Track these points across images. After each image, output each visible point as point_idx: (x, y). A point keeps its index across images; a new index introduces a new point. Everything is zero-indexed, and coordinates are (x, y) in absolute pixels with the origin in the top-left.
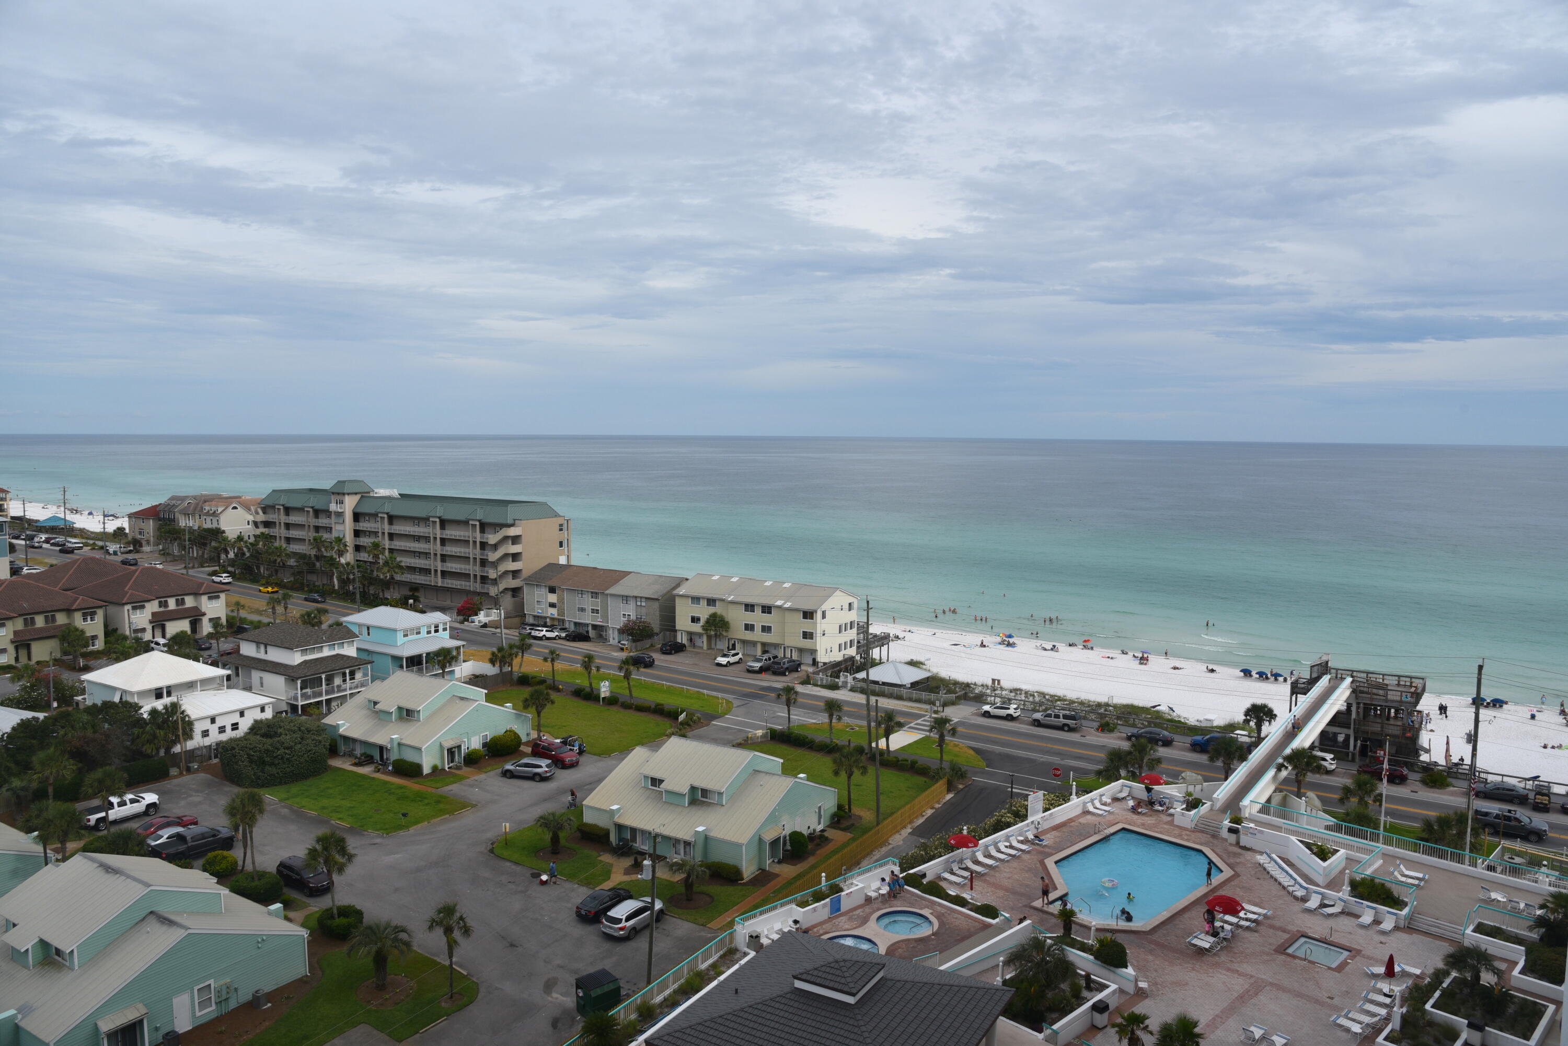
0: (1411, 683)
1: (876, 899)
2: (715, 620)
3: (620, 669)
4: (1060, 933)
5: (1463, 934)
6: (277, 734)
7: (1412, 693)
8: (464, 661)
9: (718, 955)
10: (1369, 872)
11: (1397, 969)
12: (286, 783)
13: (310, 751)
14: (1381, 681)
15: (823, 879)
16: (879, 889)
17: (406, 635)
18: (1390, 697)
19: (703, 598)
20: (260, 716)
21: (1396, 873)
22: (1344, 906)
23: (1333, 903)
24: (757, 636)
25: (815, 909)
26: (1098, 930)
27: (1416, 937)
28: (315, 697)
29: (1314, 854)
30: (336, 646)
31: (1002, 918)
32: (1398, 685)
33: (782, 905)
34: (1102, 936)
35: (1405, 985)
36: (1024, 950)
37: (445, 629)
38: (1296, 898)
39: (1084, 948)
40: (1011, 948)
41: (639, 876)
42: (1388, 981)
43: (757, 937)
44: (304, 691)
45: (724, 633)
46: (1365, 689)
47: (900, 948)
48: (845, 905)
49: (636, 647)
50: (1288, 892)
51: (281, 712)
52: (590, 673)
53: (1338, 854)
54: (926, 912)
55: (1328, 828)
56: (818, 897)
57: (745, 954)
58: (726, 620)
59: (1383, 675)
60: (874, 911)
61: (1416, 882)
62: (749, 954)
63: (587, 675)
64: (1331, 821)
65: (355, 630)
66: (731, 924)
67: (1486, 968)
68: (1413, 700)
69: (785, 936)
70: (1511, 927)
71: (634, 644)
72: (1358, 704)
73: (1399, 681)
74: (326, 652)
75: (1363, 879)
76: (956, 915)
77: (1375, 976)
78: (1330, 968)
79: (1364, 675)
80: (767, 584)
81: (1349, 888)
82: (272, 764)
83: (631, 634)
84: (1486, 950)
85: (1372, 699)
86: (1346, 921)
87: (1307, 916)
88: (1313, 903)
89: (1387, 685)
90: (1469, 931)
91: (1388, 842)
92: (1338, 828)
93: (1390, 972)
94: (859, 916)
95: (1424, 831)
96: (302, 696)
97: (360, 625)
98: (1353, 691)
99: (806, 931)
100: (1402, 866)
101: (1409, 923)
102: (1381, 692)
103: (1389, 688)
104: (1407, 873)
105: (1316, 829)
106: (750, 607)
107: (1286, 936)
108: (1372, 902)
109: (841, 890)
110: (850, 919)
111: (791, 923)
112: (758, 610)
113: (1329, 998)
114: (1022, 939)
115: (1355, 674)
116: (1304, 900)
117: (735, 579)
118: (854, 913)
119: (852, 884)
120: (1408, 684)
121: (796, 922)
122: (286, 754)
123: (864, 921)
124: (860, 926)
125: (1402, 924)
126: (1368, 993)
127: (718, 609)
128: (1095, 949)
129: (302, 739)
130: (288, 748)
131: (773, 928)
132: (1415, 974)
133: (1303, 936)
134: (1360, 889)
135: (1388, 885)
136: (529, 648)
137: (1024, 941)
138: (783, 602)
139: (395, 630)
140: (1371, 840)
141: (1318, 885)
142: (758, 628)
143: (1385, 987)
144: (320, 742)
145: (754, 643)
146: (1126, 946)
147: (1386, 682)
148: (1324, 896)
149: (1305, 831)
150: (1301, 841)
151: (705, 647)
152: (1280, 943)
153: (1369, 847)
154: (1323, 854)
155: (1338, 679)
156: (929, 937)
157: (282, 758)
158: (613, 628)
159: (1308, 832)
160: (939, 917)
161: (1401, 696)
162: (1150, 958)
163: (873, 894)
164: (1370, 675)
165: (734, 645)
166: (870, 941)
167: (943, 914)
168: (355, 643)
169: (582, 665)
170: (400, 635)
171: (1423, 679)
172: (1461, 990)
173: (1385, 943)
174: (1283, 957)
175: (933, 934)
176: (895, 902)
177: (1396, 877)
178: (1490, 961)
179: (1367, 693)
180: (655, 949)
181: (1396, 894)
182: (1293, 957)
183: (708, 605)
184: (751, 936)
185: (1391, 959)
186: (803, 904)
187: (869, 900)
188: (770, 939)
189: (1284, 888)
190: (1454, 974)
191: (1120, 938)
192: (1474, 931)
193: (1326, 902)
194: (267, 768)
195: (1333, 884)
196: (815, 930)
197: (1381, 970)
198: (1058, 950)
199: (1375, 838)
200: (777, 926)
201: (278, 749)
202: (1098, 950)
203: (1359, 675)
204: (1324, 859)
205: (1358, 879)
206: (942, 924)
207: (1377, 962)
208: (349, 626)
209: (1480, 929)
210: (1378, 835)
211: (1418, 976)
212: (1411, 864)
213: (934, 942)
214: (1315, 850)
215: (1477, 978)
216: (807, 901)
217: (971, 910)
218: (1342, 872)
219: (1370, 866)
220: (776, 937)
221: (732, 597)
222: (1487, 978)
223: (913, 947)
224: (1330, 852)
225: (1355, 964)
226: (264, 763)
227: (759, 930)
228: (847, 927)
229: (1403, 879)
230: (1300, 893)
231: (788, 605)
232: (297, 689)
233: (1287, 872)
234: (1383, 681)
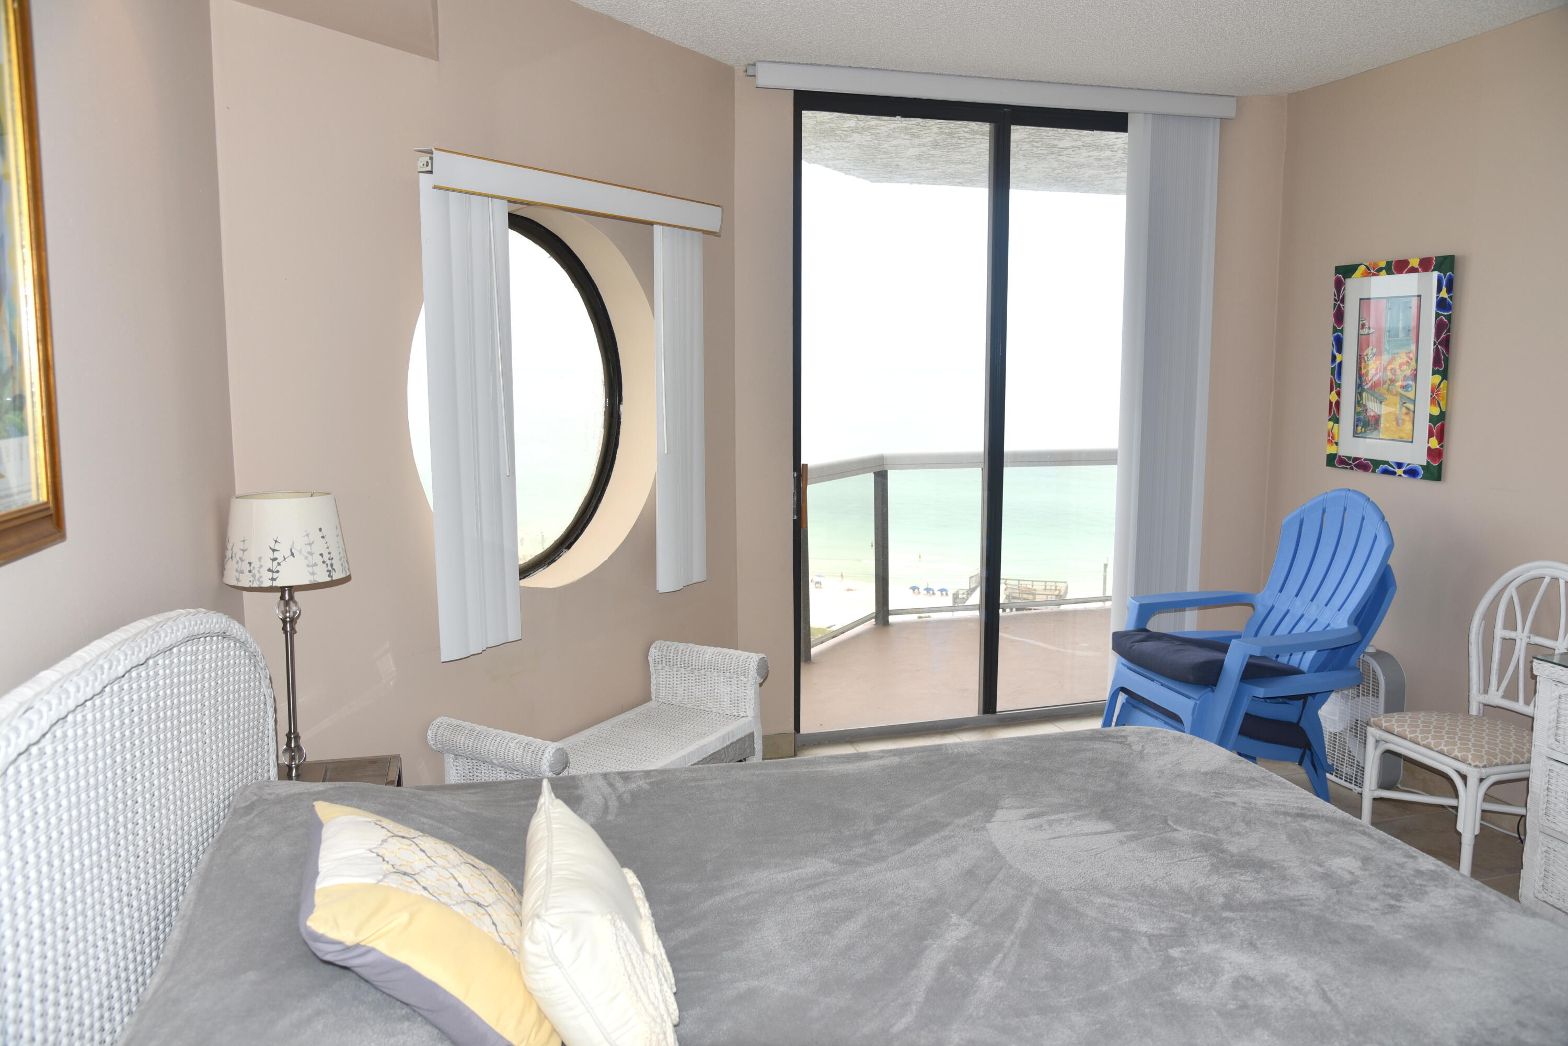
0: (1056, 587)
14: (1030, 587)
32: (1045, 589)
46: (1017, 595)
59: (1033, 581)
73: (1046, 586)
79: (1016, 582)
89: (1035, 590)
103: (1037, 592)
120: (1054, 588)
147: (1035, 587)
161: (1047, 599)
164: (1021, 582)
171: (1065, 582)
234: (1032, 586)
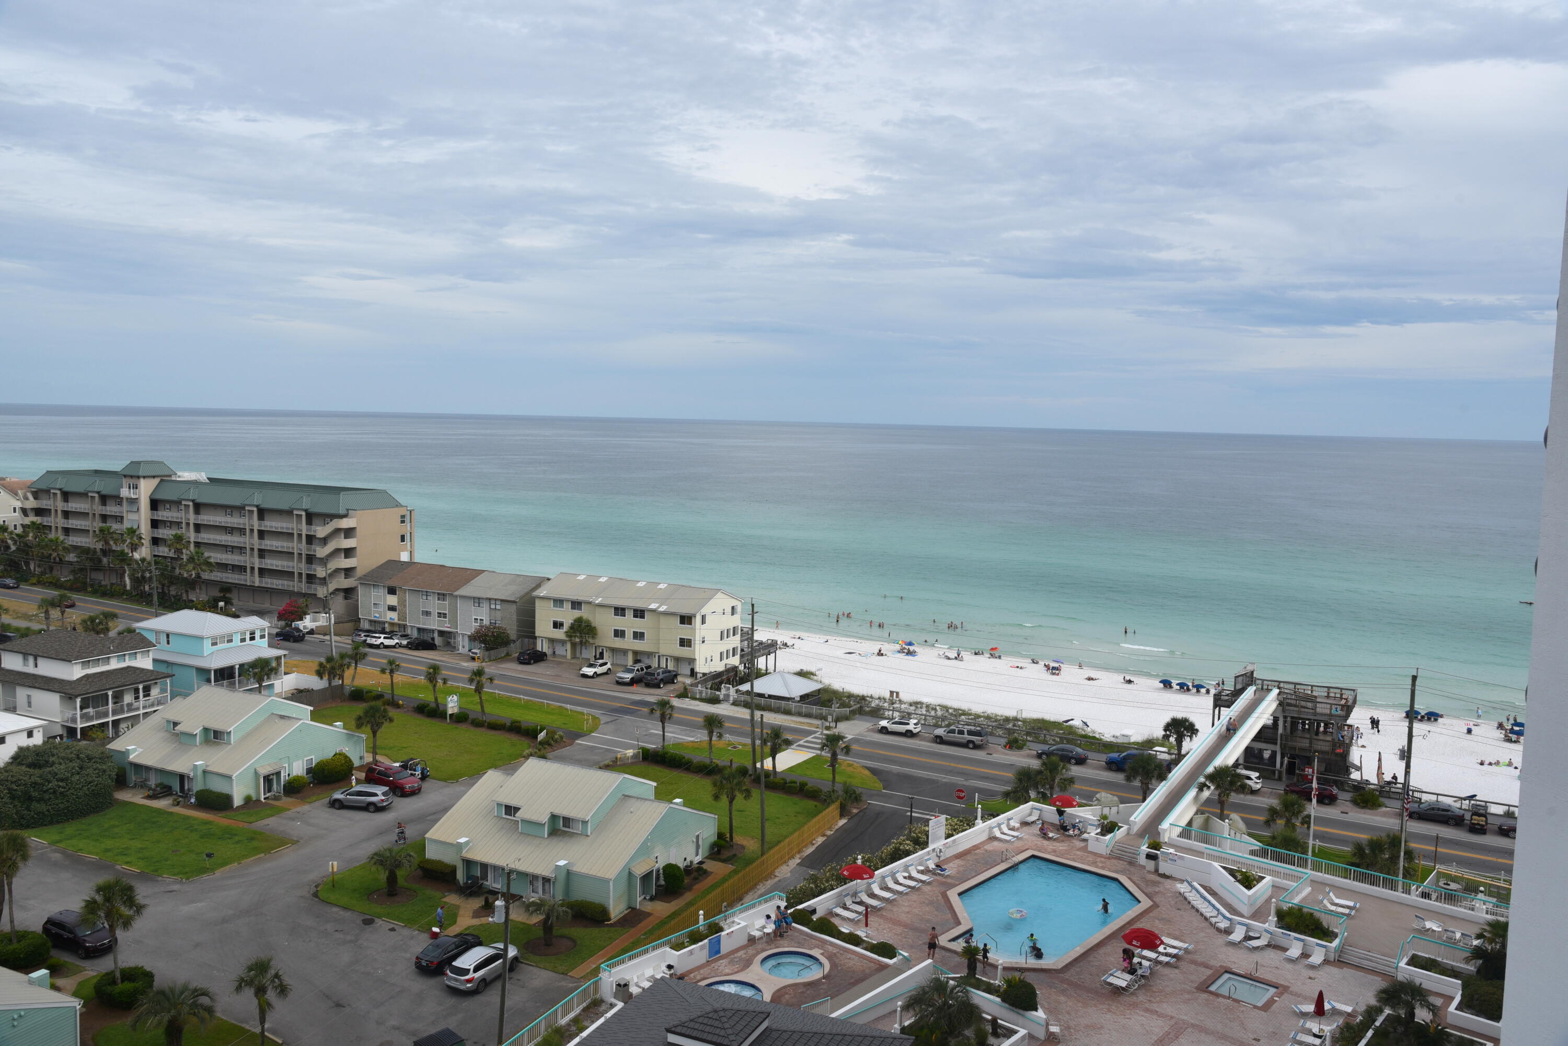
0: (1342, 695)
1: (761, 938)
2: (580, 626)
3: (471, 681)
4: (964, 973)
5: (1397, 968)
6: (47, 764)
7: (1343, 706)
8: (286, 674)
9: (581, 1007)
10: (1296, 900)
11: (1327, 1006)
12: (58, 822)
13: (90, 782)
14: (1309, 693)
15: (701, 917)
16: (764, 927)
17: (214, 644)
18: (1318, 710)
19: (567, 600)
20: (25, 742)
21: (1325, 902)
22: (1270, 938)
23: (1258, 935)
24: (628, 643)
25: (691, 952)
26: (1005, 969)
27: (1347, 971)
28: (98, 717)
29: (1239, 881)
30: (127, 657)
31: (901, 957)
32: (1328, 697)
33: (654, 948)
34: (1010, 975)
35: (1335, 1025)
36: (925, 993)
37: (262, 637)
38: (1219, 930)
39: (990, 989)
40: (911, 991)
41: (490, 919)
42: (1317, 1019)
43: (626, 985)
44: (85, 711)
45: (591, 641)
46: (1293, 702)
47: (786, 993)
48: (725, 948)
49: (489, 657)
50: (1211, 924)
51: (55, 737)
52: (435, 686)
53: (1264, 881)
54: (816, 953)
55: (1253, 853)
56: (695, 938)
57: (612, 1006)
58: (593, 625)
59: (1312, 686)
60: (758, 953)
61: (1347, 911)
62: (616, 1005)
63: (431, 688)
64: (1256, 845)
65: (152, 638)
66: (596, 972)
67: (1421, 1004)
68: (1343, 713)
69: (657, 983)
70: (1447, 959)
71: (487, 653)
72: (1285, 717)
73: (1328, 693)
74: (114, 664)
75: (1290, 909)
76: (849, 956)
77: (1304, 1015)
78: (1255, 1007)
79: (1292, 686)
80: (639, 584)
81: (1276, 919)
82: (39, 801)
83: (484, 642)
84: (1421, 984)
85: (1300, 712)
86: (1272, 956)
87: (1231, 950)
88: (1238, 935)
89: (1316, 697)
90: (1402, 964)
91: (1317, 867)
92: (1263, 853)
93: (1320, 1011)
94: (741, 959)
95: (1354, 855)
96: (81, 717)
97: (157, 632)
98: (1279, 704)
99: (681, 978)
100: (1331, 894)
101: (1339, 956)
102: (1310, 705)
103: (1318, 700)
104: (1337, 901)
105: (1240, 854)
106: (620, 611)
107: (1209, 972)
108: (1300, 933)
109: (721, 930)
110: (731, 962)
111: (664, 968)
112: (629, 614)
113: (1255, 1039)
114: (923, 981)
115: (1282, 685)
116: (1228, 932)
117: (603, 580)
118: (736, 955)
119: (733, 922)
120: (1338, 695)
121: (670, 967)
122: (59, 787)
123: (747, 963)
124: (742, 970)
125: (1331, 957)
126: (1296, 1034)
127: (584, 613)
128: (1002, 990)
129: (81, 768)
130: (62, 780)
131: (643, 974)
132: (1346, 1012)
133: (1226, 972)
134: (1288, 920)
135: (1317, 914)
136: (364, 658)
137: (924, 983)
138: (657, 605)
139: (201, 638)
140: (1299, 865)
141: (1242, 916)
142: (629, 634)
143: (1314, 1026)
144: (104, 771)
145: (624, 652)
146: (1035, 986)
147: (1315, 694)
148: (1249, 928)
149: (1228, 856)
150: (1224, 868)
151: (569, 656)
152: (1202, 980)
153: (1296, 874)
154: (1248, 881)
155: (1264, 690)
156: (819, 981)
157: (54, 792)
158: (463, 635)
159: (1231, 857)
160: (830, 958)
161: (1331, 709)
162: (1062, 999)
163: (757, 934)
164: (1298, 687)
165: (602, 654)
166: (753, 986)
167: (835, 954)
168: (151, 653)
169: (426, 677)
170: (207, 643)
171: (1354, 690)
172: (1395, 1029)
173: (1314, 979)
174: (1205, 996)
175: (824, 977)
176: (781, 942)
177: (1325, 906)
178: (1425, 996)
179: (1295, 706)
180: (507, 1003)
181: (1325, 924)
182: (1217, 995)
183: (573, 608)
184: (619, 985)
185: (1321, 995)
186: (678, 946)
187: (752, 940)
188: (640, 987)
189: (1206, 919)
190: (1387, 1011)
191: (1030, 978)
192: (1408, 964)
193: (1251, 934)
194: (35, 805)
195: (1259, 914)
196: (692, 975)
197: (1311, 1008)
198: (961, 992)
199: (1303, 863)
200: (649, 972)
201: (49, 782)
202: (1006, 991)
203: (1286, 686)
204: (1249, 887)
205: (1285, 908)
206: (834, 965)
207: (1306, 999)
208: (143, 633)
209: (1414, 961)
210: (1307, 860)
211: (1349, 1015)
212: (1341, 891)
213: (825, 987)
214: (1239, 877)
215: (1412, 1015)
216: (683, 943)
217: (866, 949)
218: (1268, 901)
219: (1298, 894)
220: (647, 985)
221: (600, 599)
222: (1422, 1015)
223: (802, 992)
224: (1255, 879)
225: (1282, 1002)
226: (30, 799)
227: (627, 977)
228: (727, 971)
229: (1333, 908)
230: (1223, 925)
231: (663, 608)
232: (76, 709)
233: (1209, 902)
234: (1312, 692)
